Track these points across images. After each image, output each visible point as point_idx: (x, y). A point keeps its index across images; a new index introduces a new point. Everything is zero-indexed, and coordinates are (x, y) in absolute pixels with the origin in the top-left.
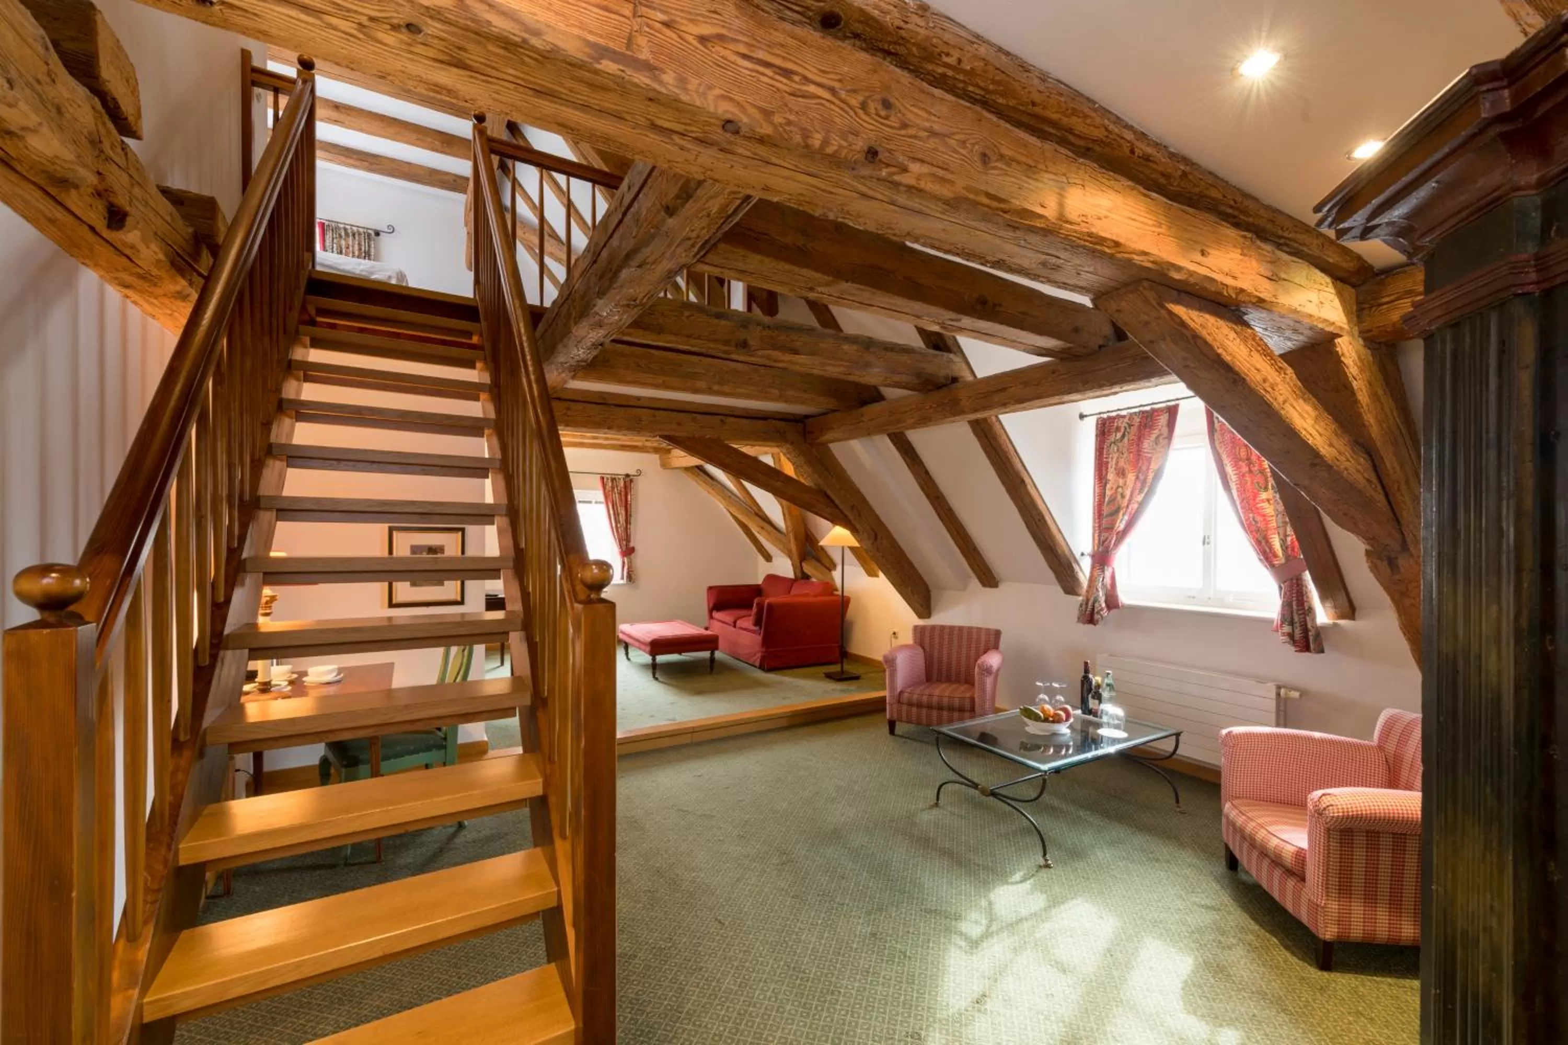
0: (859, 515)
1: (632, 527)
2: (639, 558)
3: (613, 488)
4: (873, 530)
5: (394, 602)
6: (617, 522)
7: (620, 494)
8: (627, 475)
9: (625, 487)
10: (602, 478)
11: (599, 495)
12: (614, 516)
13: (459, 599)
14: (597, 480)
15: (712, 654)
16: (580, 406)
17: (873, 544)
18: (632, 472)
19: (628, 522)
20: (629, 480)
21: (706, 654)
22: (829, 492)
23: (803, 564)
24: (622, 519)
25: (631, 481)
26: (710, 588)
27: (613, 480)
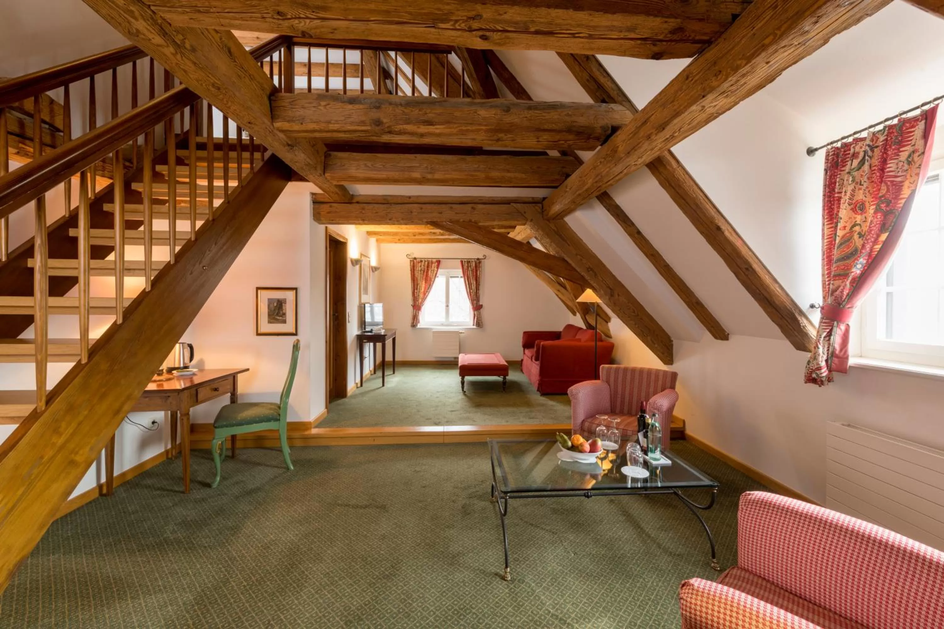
0: (596, 275)
1: (481, 292)
2: (485, 312)
3: (468, 267)
4: (609, 287)
5: (259, 332)
6: (470, 288)
7: (472, 271)
8: (478, 259)
9: (476, 266)
10: (462, 262)
11: (460, 272)
12: (469, 285)
13: (294, 332)
14: (458, 263)
15: (505, 378)
16: (371, 206)
17: (609, 299)
18: (481, 257)
19: (477, 288)
20: (478, 262)
21: (499, 379)
22: (566, 258)
23: (587, 318)
24: (474, 287)
25: (480, 263)
26: (525, 333)
27: (468, 262)
